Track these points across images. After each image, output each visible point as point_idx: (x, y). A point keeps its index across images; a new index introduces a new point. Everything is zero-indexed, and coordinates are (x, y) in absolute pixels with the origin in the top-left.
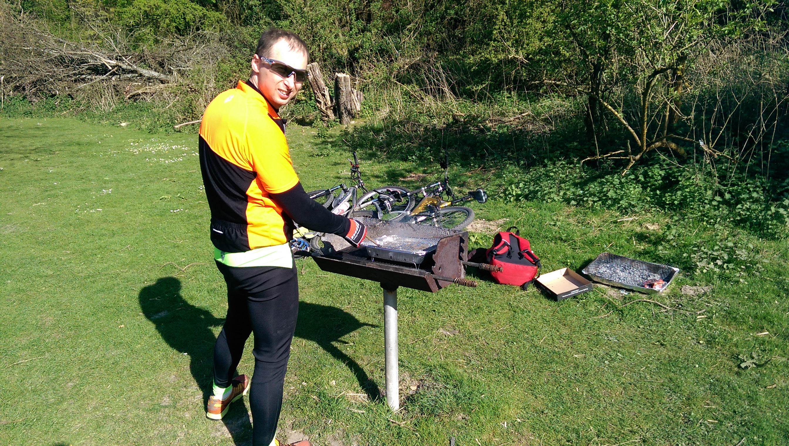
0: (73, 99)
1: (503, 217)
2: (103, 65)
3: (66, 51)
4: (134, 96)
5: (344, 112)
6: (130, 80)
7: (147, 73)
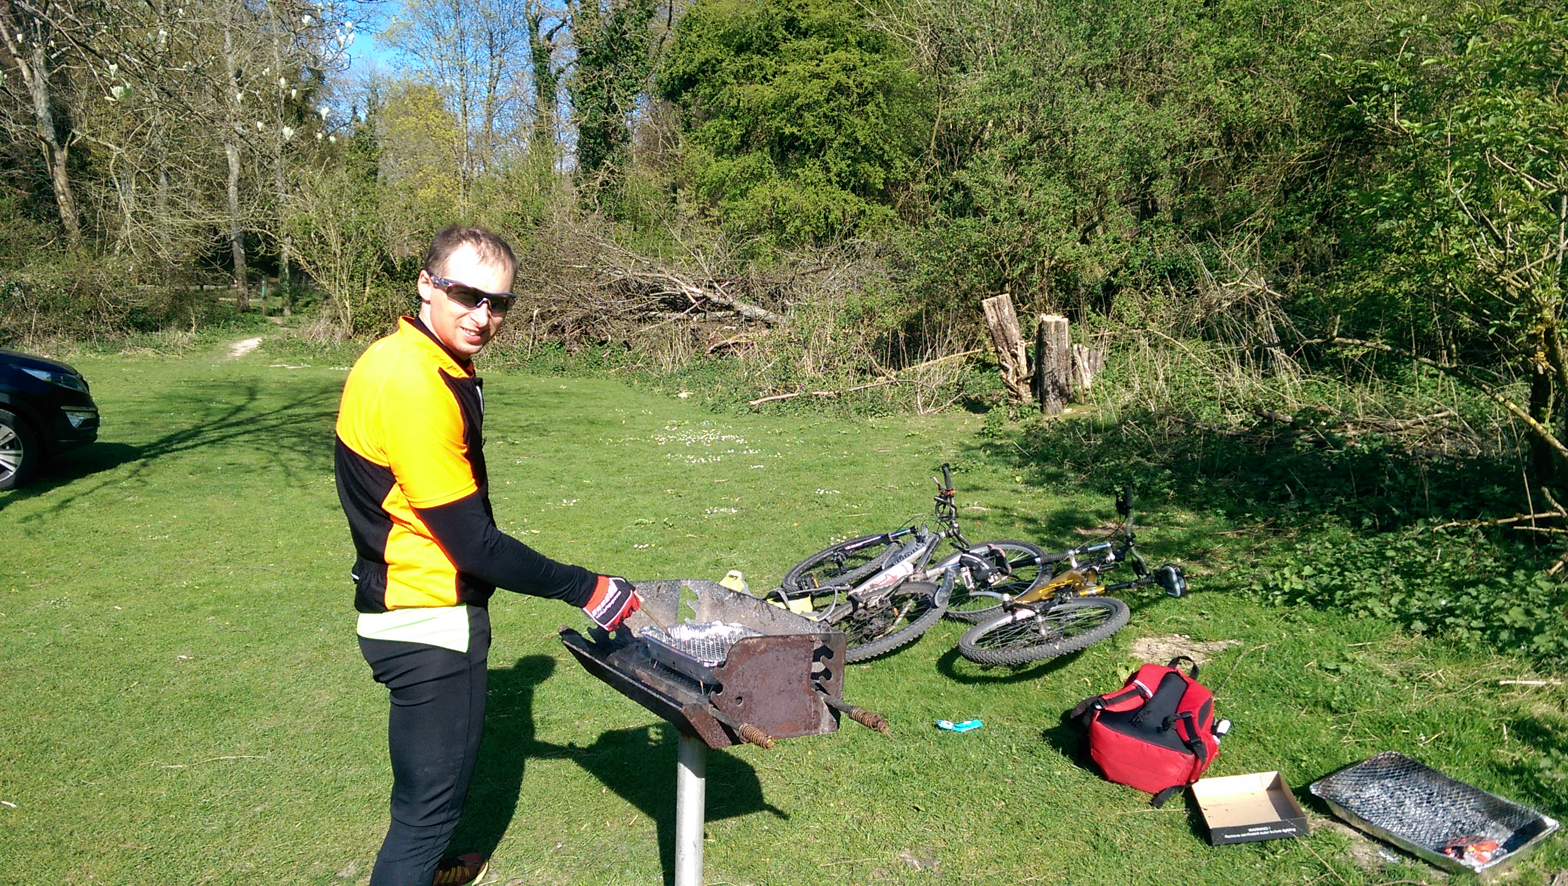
0: (629, 349)
1: (1233, 637)
2: (683, 295)
3: (632, 273)
4: (720, 348)
5: (1050, 389)
6: (719, 321)
7: (746, 309)
